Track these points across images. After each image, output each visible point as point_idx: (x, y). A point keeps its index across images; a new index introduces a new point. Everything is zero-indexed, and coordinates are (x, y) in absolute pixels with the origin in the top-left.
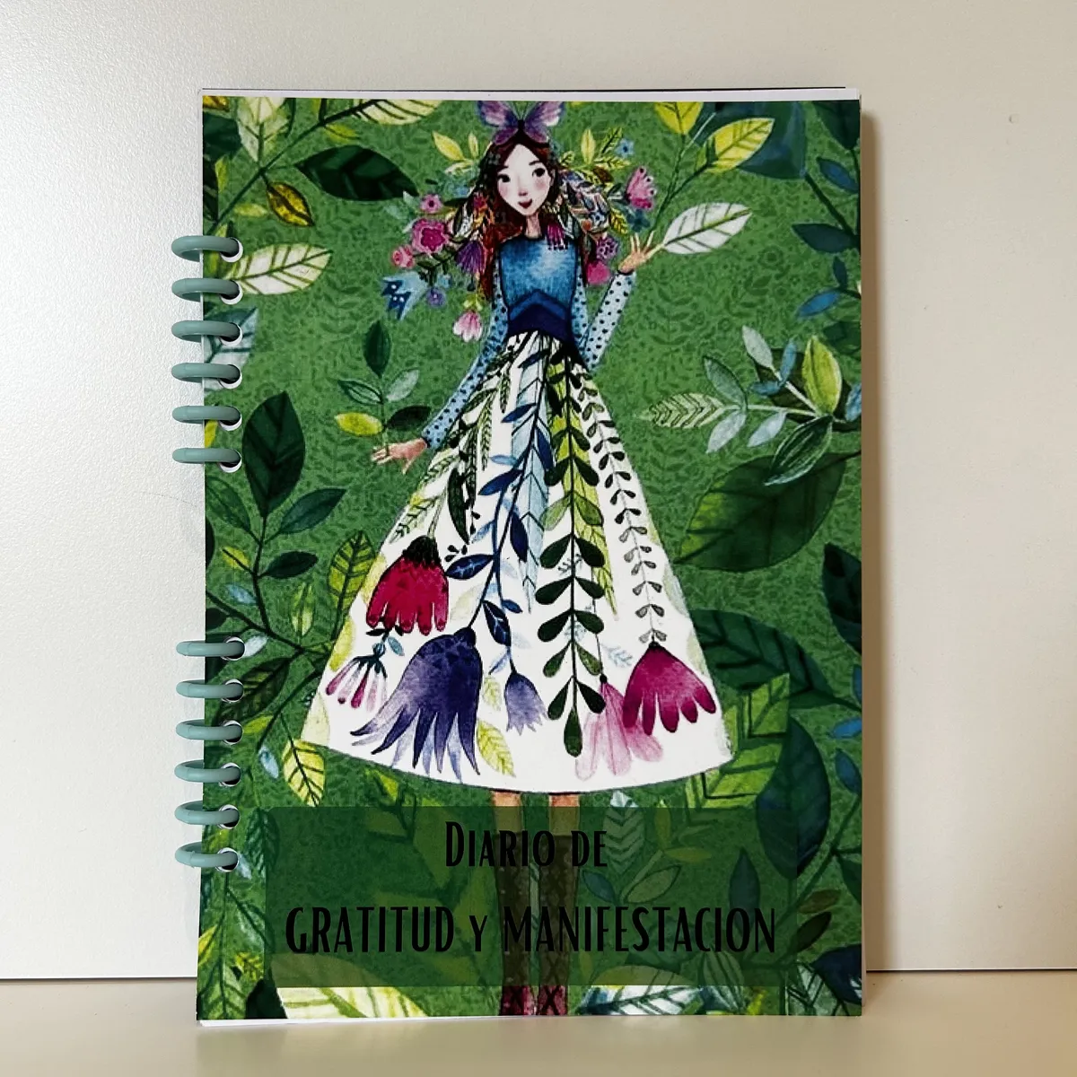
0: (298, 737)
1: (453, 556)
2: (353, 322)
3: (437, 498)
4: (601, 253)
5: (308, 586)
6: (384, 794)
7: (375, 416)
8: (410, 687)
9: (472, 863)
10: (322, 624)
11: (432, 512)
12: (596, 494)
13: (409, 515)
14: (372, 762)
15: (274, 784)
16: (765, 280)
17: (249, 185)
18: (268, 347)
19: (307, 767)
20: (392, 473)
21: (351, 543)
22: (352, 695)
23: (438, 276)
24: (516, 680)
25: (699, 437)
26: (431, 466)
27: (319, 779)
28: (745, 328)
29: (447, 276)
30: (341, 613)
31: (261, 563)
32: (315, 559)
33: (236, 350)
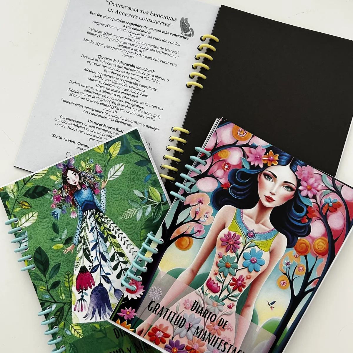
0: (72, 323)
1: (91, 268)
2: (48, 225)
3: (82, 256)
4: (96, 187)
5: (61, 288)
6: (97, 328)
7: (61, 243)
8: (92, 302)
9: (122, 336)
10: (67, 296)
11: (82, 260)
12: (117, 240)
13: (77, 263)
14: (91, 322)
15: (71, 336)
16: (134, 178)
17: (15, 204)
18: (32, 238)
19: (77, 329)
20: (70, 255)
21: (67, 274)
22: (80, 309)
23: (63, 207)
24: (116, 290)
25: (134, 218)
26: (77, 250)
27: (80, 331)
28: (134, 190)
29: (65, 206)
30: (71, 291)
31: (48, 287)
32: (60, 281)
33: (25, 242)
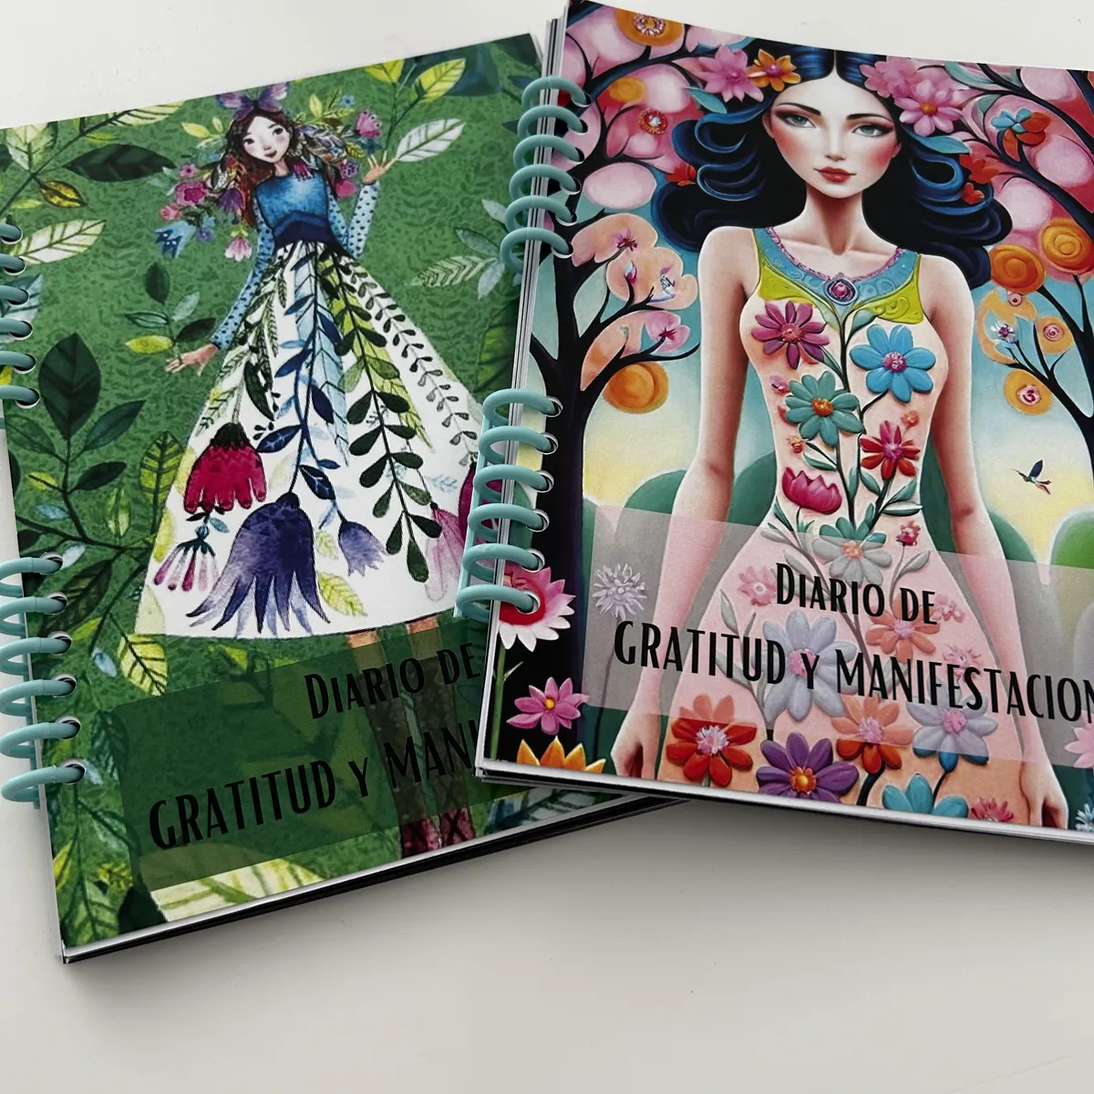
0: (132, 631)
1: (261, 434)
2: (132, 268)
3: (235, 389)
4: (345, 173)
5: (120, 490)
6: (233, 664)
7: (164, 335)
8: (240, 559)
9: (340, 709)
10: (140, 522)
11: (232, 401)
12: (386, 353)
13: (210, 409)
14: (214, 638)
15: (114, 684)
16: (492, 164)
17: (23, 187)
18: (56, 301)
19: (146, 659)
20: (188, 378)
21: (158, 445)
22: (182, 579)
23: (205, 220)
24: (347, 528)
25: (468, 288)
26: (225, 364)
27: (160, 668)
28: (484, 201)
29: (213, 218)
30: (158, 508)
31: (69, 479)
32: (123, 466)
33: (24, 309)
